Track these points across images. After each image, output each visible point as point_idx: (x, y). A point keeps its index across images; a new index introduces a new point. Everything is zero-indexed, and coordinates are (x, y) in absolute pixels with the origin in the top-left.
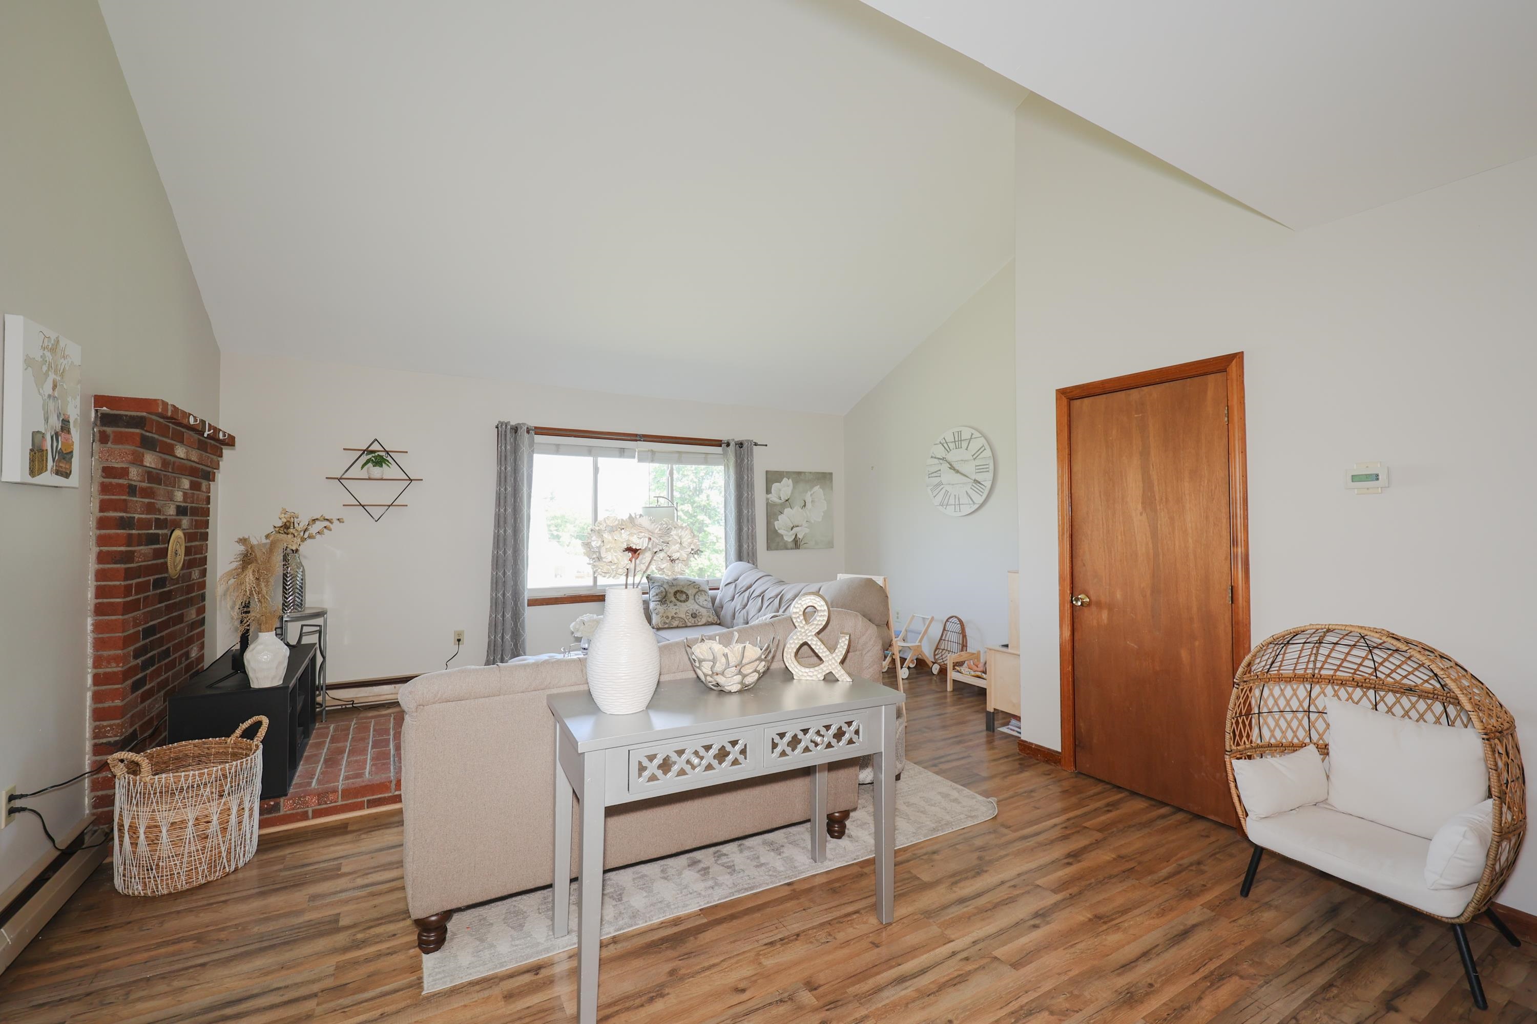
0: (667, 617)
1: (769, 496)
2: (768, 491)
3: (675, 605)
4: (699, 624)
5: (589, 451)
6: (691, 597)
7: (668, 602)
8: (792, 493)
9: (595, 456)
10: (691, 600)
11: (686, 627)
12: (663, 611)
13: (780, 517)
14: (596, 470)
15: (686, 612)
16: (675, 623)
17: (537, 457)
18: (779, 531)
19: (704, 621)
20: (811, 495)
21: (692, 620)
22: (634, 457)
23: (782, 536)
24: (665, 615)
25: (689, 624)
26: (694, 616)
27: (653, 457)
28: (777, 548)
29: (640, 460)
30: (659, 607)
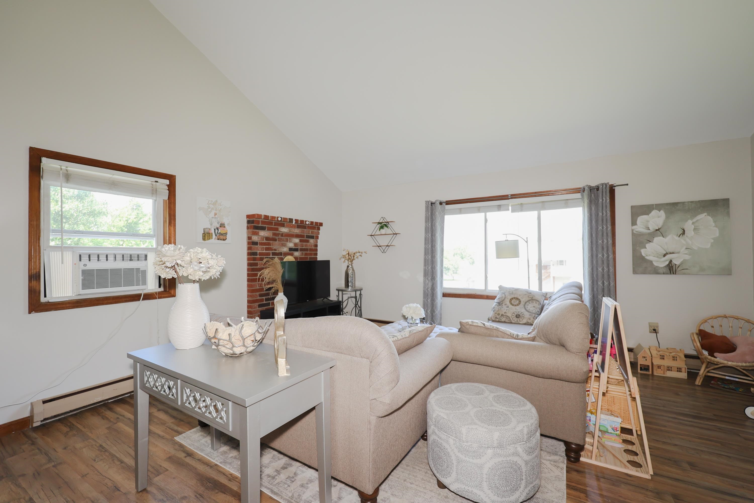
0: (499, 314)
1: (634, 227)
2: (634, 223)
3: (508, 307)
4: (521, 323)
5: (479, 210)
6: (522, 303)
7: (503, 304)
8: (665, 223)
9: (485, 212)
10: (522, 305)
11: (511, 323)
12: (497, 309)
13: (647, 246)
14: (486, 221)
15: (514, 313)
16: (503, 319)
17: (447, 217)
18: (647, 258)
19: (525, 321)
20: (693, 223)
21: (516, 320)
22: (508, 210)
23: (651, 262)
24: (497, 313)
25: (513, 322)
26: (518, 316)
27: (522, 208)
28: (644, 273)
29: (513, 211)
30: (497, 306)
